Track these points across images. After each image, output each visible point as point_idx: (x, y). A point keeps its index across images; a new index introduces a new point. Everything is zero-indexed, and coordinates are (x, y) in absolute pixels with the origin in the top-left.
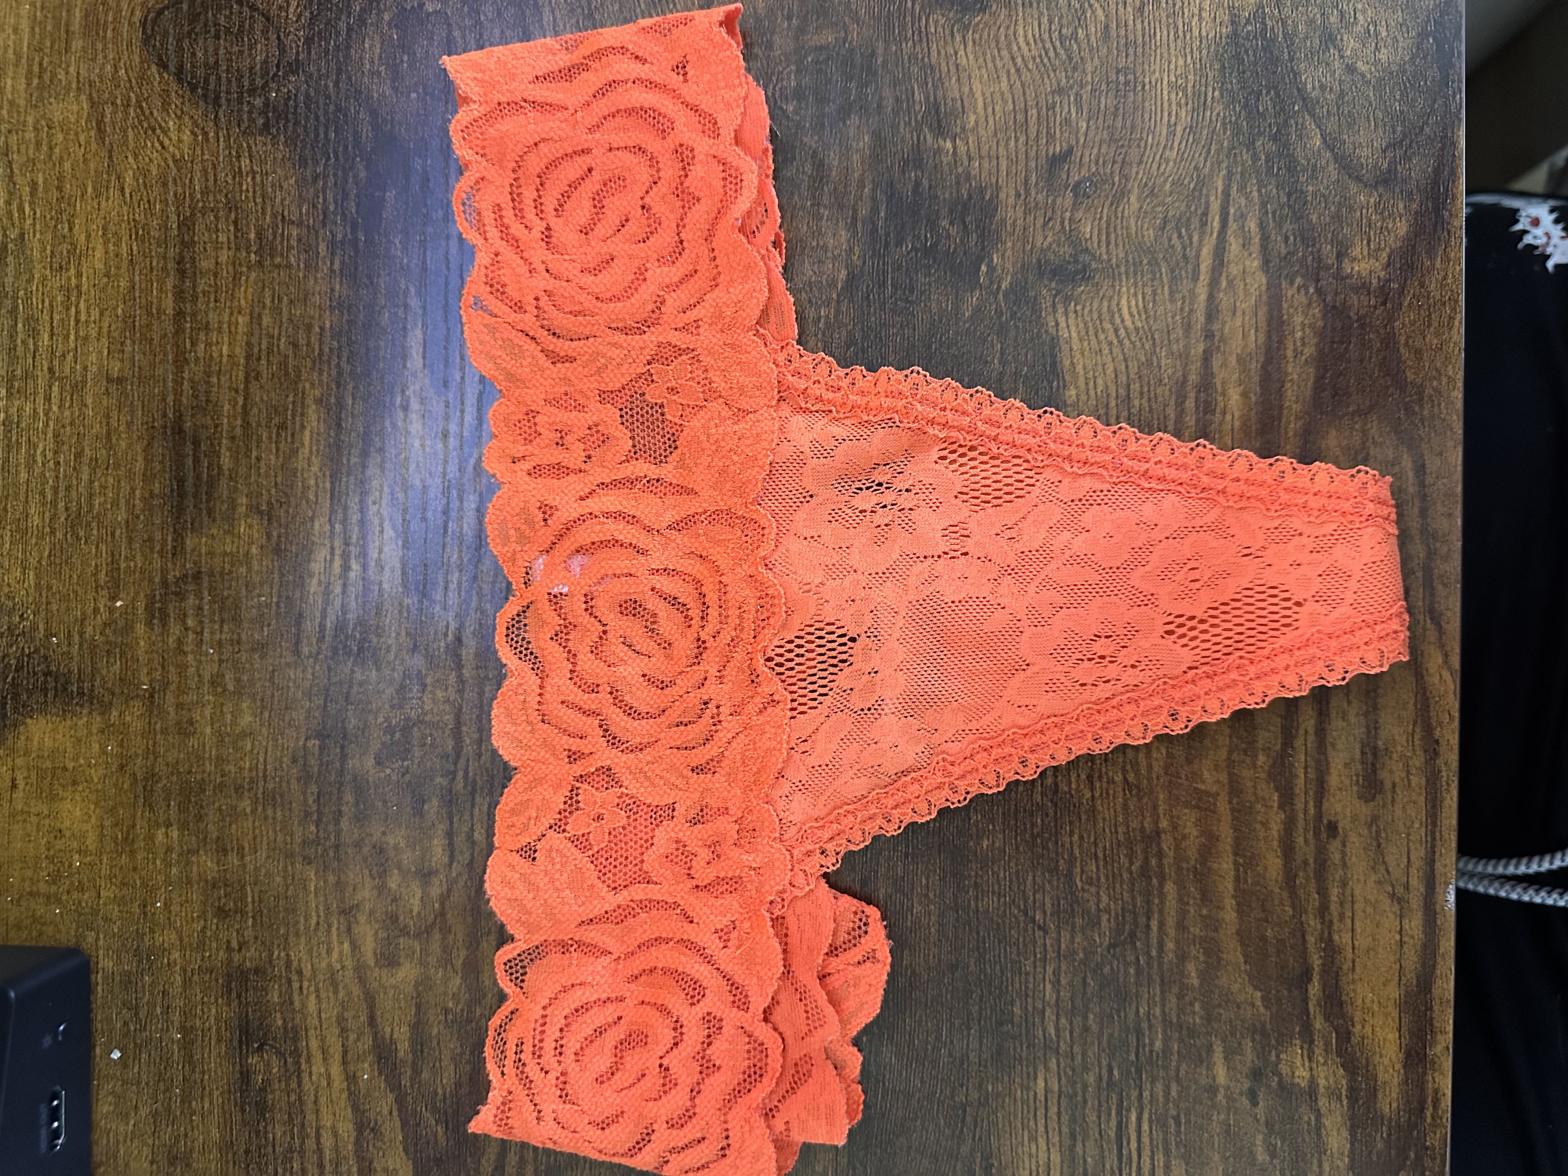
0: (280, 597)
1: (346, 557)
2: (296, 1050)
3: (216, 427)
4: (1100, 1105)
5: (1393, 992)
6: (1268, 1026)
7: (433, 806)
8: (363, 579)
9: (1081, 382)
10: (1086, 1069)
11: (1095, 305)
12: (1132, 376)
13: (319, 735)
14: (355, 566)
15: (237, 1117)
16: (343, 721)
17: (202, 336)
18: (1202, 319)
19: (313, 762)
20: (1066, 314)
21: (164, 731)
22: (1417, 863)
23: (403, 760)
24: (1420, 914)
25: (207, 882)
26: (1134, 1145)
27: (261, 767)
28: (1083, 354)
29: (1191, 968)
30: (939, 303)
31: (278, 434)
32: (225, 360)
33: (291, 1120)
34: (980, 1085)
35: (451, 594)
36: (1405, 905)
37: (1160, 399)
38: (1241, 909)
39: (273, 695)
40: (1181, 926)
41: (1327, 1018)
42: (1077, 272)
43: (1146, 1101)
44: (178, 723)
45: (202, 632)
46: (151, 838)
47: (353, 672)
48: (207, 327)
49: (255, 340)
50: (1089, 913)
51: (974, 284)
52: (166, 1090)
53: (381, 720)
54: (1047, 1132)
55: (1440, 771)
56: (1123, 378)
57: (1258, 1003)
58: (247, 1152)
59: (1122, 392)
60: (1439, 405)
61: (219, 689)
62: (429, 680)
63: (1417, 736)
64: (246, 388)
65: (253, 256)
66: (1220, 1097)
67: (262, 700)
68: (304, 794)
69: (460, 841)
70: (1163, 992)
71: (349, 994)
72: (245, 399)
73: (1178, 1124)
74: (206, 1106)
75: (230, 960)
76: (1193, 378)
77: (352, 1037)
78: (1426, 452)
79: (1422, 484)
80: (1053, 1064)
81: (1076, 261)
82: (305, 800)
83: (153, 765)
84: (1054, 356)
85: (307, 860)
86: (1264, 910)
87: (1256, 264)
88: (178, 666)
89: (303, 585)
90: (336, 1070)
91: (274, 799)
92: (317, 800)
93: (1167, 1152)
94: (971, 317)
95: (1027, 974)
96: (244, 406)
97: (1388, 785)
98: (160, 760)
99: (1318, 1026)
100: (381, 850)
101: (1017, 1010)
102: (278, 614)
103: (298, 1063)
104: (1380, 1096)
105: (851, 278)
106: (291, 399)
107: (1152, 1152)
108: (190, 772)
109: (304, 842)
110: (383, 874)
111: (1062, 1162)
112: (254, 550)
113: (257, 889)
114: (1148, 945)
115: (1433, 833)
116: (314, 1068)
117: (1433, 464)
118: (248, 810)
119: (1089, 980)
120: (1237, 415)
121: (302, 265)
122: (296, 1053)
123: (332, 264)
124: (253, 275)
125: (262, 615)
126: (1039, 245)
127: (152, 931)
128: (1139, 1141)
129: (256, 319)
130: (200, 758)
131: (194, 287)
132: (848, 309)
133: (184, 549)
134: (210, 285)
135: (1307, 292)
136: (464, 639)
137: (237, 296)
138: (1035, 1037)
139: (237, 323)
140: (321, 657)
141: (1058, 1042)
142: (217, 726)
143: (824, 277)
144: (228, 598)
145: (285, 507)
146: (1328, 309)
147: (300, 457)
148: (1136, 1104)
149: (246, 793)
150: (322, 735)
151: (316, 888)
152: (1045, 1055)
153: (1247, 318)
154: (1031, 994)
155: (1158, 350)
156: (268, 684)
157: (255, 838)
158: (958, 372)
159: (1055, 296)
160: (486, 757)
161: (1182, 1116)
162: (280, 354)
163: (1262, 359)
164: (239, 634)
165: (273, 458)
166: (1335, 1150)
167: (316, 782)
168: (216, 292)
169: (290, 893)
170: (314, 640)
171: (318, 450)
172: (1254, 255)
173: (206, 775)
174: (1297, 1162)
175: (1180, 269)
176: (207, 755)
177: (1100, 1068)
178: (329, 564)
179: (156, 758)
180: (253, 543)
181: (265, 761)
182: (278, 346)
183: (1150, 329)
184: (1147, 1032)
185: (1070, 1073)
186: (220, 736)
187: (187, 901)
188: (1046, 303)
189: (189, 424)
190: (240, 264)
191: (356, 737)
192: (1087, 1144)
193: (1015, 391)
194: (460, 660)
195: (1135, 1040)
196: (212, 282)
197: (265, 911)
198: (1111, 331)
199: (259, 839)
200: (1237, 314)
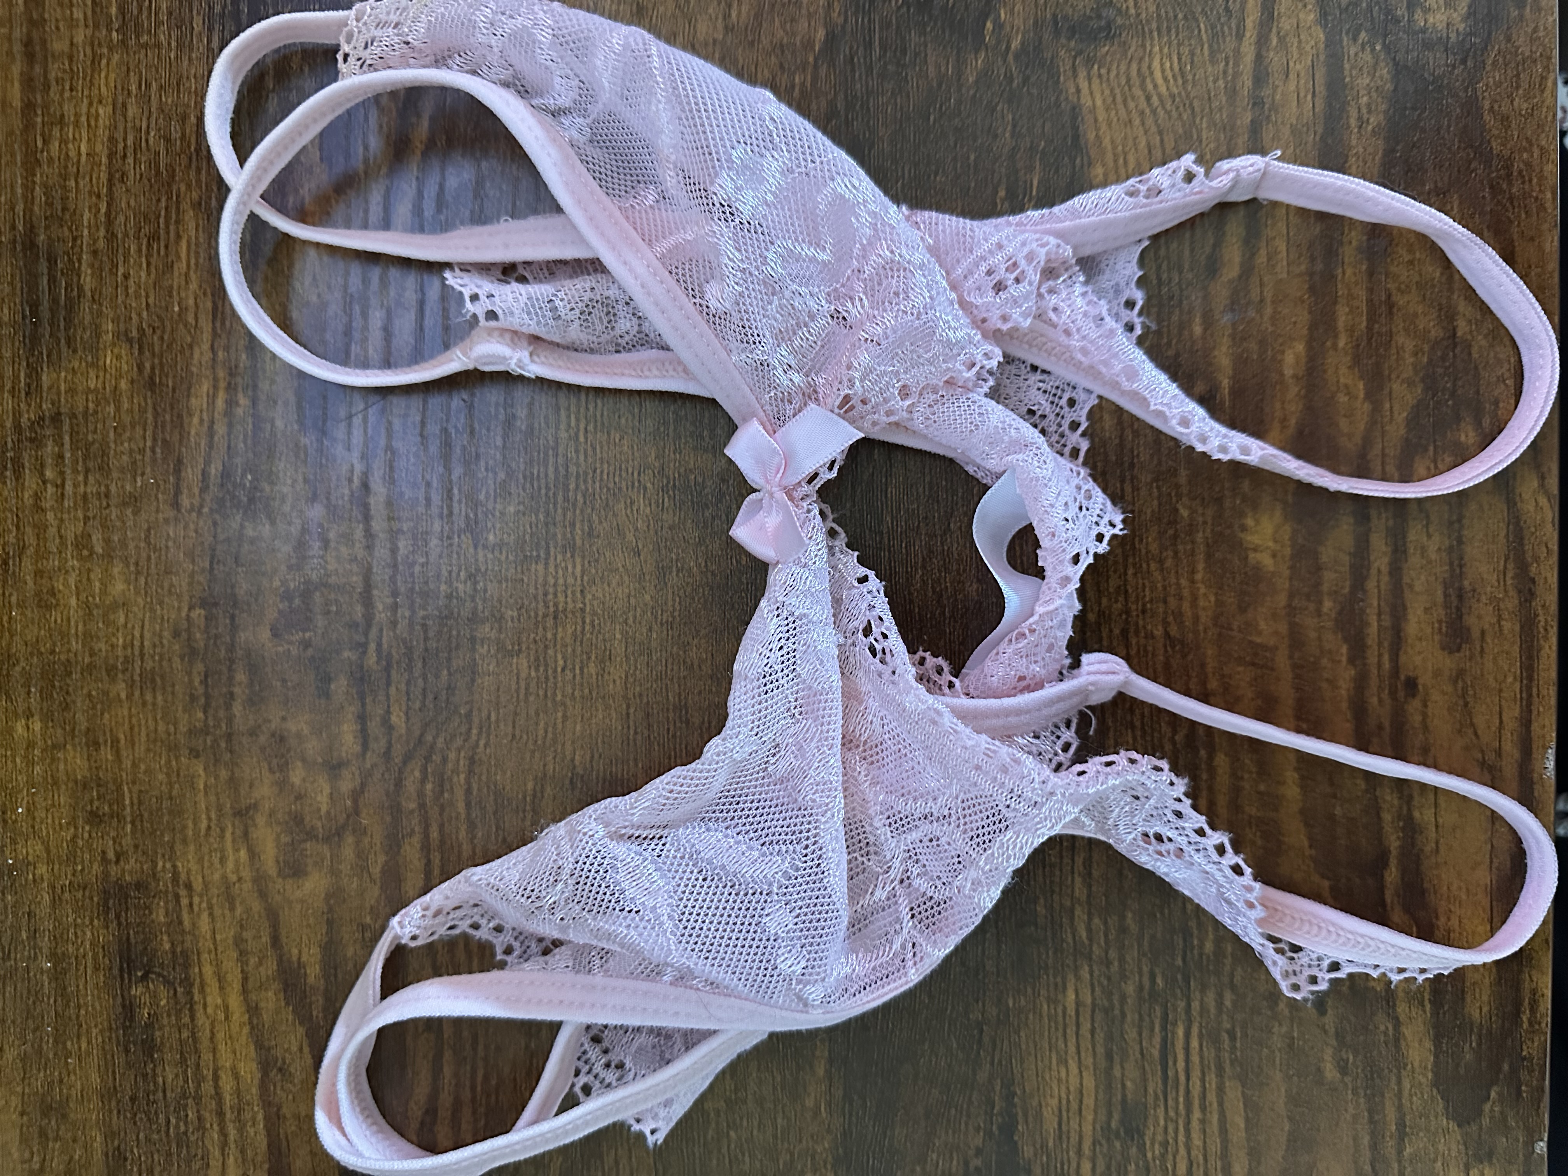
0: (155, 440)
1: (231, 388)
2: (187, 978)
3: (75, 239)
4: (1141, 1019)
5: (1484, 877)
7: (340, 686)
8: (253, 415)
9: (1109, 157)
10: (1124, 977)
11: (1123, 67)
13: (204, 603)
14: (243, 400)
15: (120, 1059)
16: (233, 587)
17: (56, 132)
18: (1249, 83)
19: (198, 635)
20: (1090, 79)
21: (21, 605)
22: (1510, 724)
23: (304, 630)
24: (1515, 785)
25: (76, 782)
26: (1181, 1064)
27: (137, 643)
28: (1109, 125)
30: (938, 66)
31: (149, 245)
32: (84, 158)
33: (183, 1061)
34: (999, 1000)
35: (355, 432)
36: (1498, 774)
38: (1305, 783)
39: (149, 558)
40: (1235, 806)
41: (1406, 911)
42: (1100, 29)
43: (1195, 1013)
44: (38, 594)
45: (63, 485)
46: (8, 731)
48: (61, 121)
49: (119, 136)
51: (979, 43)
52: (36, 1029)
53: (276, 583)
54: (1079, 1053)
55: (1536, 615)
56: (1158, 154)
57: (1326, 893)
58: (133, 1099)
60: (1530, 181)
61: (85, 553)
62: (332, 535)
63: (1510, 574)
64: (110, 190)
65: (114, 34)
66: (1282, 1006)
67: (137, 564)
68: (189, 674)
69: (374, 726)
71: (248, 910)
72: (109, 205)
73: (1233, 1038)
74: (84, 1046)
75: (106, 874)
77: (253, 961)
78: (1515, 237)
80: (1085, 973)
81: (1099, 17)
82: (191, 681)
84: (1076, 128)
85: (195, 753)
86: (1332, 784)
87: (1312, 16)
88: (35, 526)
89: (182, 426)
90: (235, 1002)
91: (153, 681)
92: (204, 682)
93: (1220, 1072)
94: (977, 82)
95: (1053, 866)
96: (108, 214)
97: (1476, 634)
98: (17, 638)
100: (280, 739)
101: (1041, 910)
102: (154, 460)
103: (189, 993)
104: (1468, 998)
105: (831, 39)
106: (163, 204)
107: (1203, 1074)
108: (53, 652)
109: (190, 731)
110: (284, 767)
111: (1097, 1087)
112: (123, 385)
113: (135, 789)
115: (1529, 688)
116: (209, 999)
117: (1524, 251)
118: (123, 695)
119: (1127, 872)
121: (173, 44)
122: (188, 983)
123: (209, 41)
124: (116, 57)
125: (134, 463)
127: (14, 841)
128: (1187, 1060)
129: (120, 109)
130: (64, 636)
131: (46, 74)
132: (828, 75)
133: (39, 386)
134: (64, 71)
135: (1373, 50)
136: (372, 485)
137: (96, 82)
138: (1063, 940)
139: (98, 115)
140: (206, 510)
141: (1091, 946)
142: (83, 596)
143: (798, 39)
144: (93, 443)
145: (159, 332)
146: (1398, 69)
147: (176, 273)
148: (1183, 1016)
149: (120, 675)
150: (208, 603)
151: (206, 786)
152: (1075, 961)
153: (1302, 82)
154: (1057, 889)
155: (1198, 121)
156: (142, 545)
157: (132, 728)
158: (962, 147)
159: (1075, 58)
160: (402, 625)
161: (1238, 1030)
162: (148, 150)
163: (1320, 130)
164: (107, 486)
165: (143, 274)
166: (1416, 1064)
167: (203, 660)
168: (72, 79)
169: (175, 793)
170: (196, 491)
171: (197, 264)
172: (1310, 7)
173: (71, 655)
174: (1372, 1079)
175: (1222, 25)
176: (73, 631)
177: (1141, 974)
178: (212, 399)
179: (12, 636)
180: (121, 376)
181: (142, 637)
182: (147, 141)
183: (1188, 96)
184: (1196, 932)
185: (1105, 982)
186: (88, 609)
187: (53, 805)
188: (1064, 66)
189: (42, 237)
190: (100, 44)
191: (249, 605)
192: (1126, 1065)
193: (1031, 169)
194: (368, 510)
195: (1181, 942)
196: (67, 66)
197: (146, 815)
198: (1143, 98)
199: (136, 729)
200: (1291, 76)
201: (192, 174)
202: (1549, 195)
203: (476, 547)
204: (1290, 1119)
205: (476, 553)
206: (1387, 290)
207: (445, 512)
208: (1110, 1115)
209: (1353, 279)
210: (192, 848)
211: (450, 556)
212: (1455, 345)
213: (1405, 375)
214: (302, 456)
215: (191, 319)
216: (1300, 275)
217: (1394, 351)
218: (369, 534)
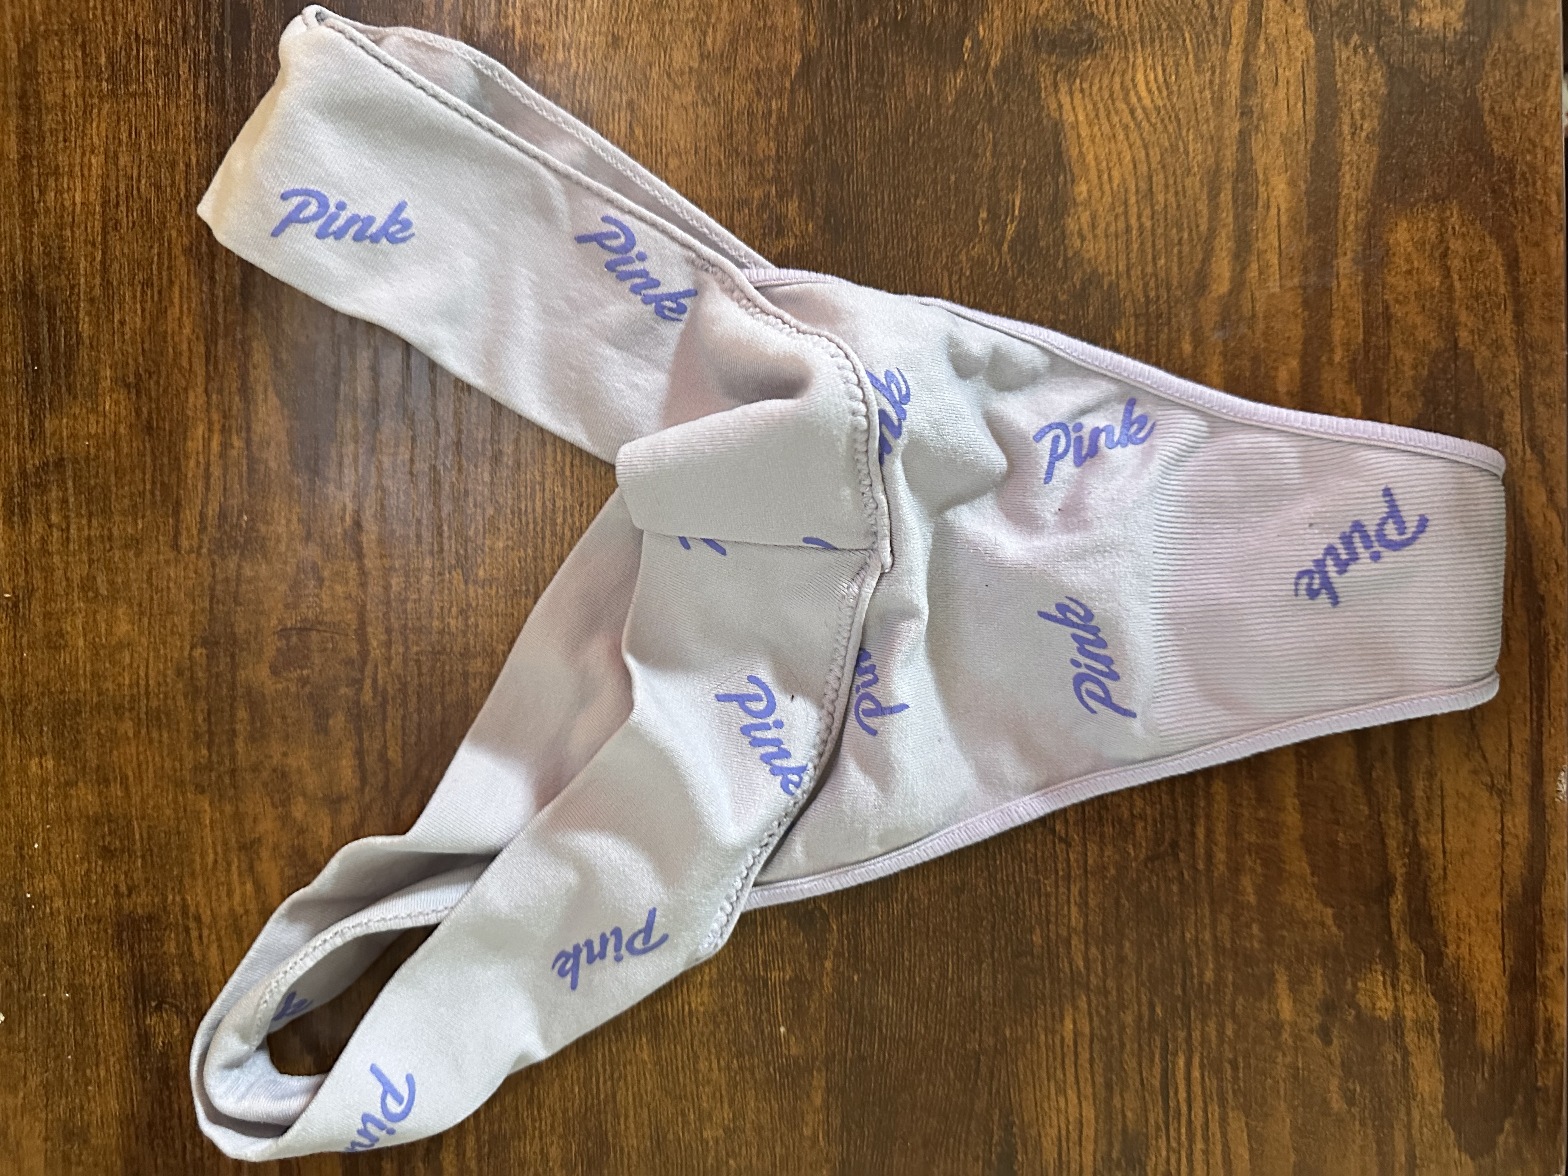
0: (154, 483)
1: (225, 430)
2: (199, 1008)
3: (72, 288)
4: (1140, 1048)
5: (1494, 903)
6: (1342, 949)
7: (338, 722)
8: (247, 457)
9: (1093, 174)
10: (1122, 1007)
11: (1106, 82)
12: (1153, 166)
13: (205, 643)
14: (237, 442)
15: (137, 1087)
16: (232, 626)
17: (52, 183)
18: (1236, 93)
19: (200, 674)
20: (1071, 93)
21: (31, 646)
22: (1520, 747)
23: (302, 668)
24: (1525, 809)
25: (88, 818)
26: (1182, 1095)
27: (142, 683)
28: (1093, 142)
29: (1247, 883)
30: (916, 86)
31: (143, 292)
32: (78, 209)
34: (996, 1030)
35: (346, 471)
36: (1507, 799)
37: (1190, 192)
38: (1306, 809)
39: (152, 599)
40: (1234, 834)
41: (1413, 938)
42: (1082, 43)
43: (1196, 1042)
44: (47, 635)
45: (68, 529)
46: (23, 769)
47: (239, 566)
48: (56, 173)
49: (111, 184)
50: (1120, 821)
51: (958, 62)
52: (57, 1057)
53: (274, 622)
54: (1077, 1082)
55: (1547, 634)
56: (1143, 168)
57: (1330, 922)
58: (150, 1125)
59: (1143, 186)
60: (1534, 184)
61: (91, 594)
62: (326, 574)
63: (1518, 592)
64: (104, 238)
65: (104, 84)
66: (1285, 1036)
67: (140, 605)
68: (193, 711)
69: (371, 760)
70: (1213, 912)
72: (104, 253)
74: (103, 1073)
75: (119, 908)
76: (1229, 165)
78: (1519, 241)
79: (1515, 282)
80: (1083, 1004)
81: (1080, 30)
82: (195, 719)
83: (22, 685)
84: (1058, 145)
85: (200, 789)
86: (1334, 810)
87: (1301, 21)
88: (43, 569)
89: (179, 469)
91: (159, 719)
92: (208, 719)
93: (1223, 1103)
94: (956, 102)
95: (1048, 895)
96: (103, 262)
98: (29, 679)
99: (1402, 947)
100: (282, 774)
101: (1037, 939)
102: (154, 503)
104: (1480, 1028)
105: (807, 63)
106: (156, 250)
107: (1205, 1103)
108: (63, 692)
109: (195, 768)
110: (285, 802)
111: (1096, 1117)
112: (122, 430)
113: (144, 824)
114: (1193, 856)
115: (1539, 710)
117: (1529, 257)
118: (131, 734)
119: (1124, 901)
120: (1283, 210)
121: (161, 92)
122: (199, 1012)
123: (195, 88)
124: (106, 107)
125: (135, 506)
126: (1033, 12)
127: (31, 876)
128: (1189, 1090)
129: (111, 158)
130: (73, 675)
131: (40, 127)
132: (805, 99)
133: (42, 432)
134: (58, 123)
135: (1366, 52)
136: (364, 524)
137: (88, 132)
138: (1059, 970)
139: (91, 165)
140: (204, 551)
141: (1088, 976)
142: (90, 636)
143: (774, 63)
144: (95, 487)
145: (155, 377)
146: (1393, 73)
147: (170, 318)
148: (1184, 1046)
149: (127, 714)
150: (209, 642)
151: (212, 821)
152: (1073, 991)
153: (1292, 89)
154: (1053, 919)
155: (1184, 133)
156: (145, 586)
157: (139, 766)
158: (942, 169)
159: (1056, 73)
160: (396, 662)
161: (1240, 1059)
162: (140, 198)
163: (1312, 138)
164: (110, 529)
165: (138, 320)
166: (1426, 1096)
167: (206, 698)
168: (65, 129)
169: (182, 828)
170: (195, 532)
171: (189, 309)
172: (1298, 11)
173: (81, 695)
174: (1381, 1110)
175: (1207, 33)
176: (81, 672)
177: (1139, 1005)
178: (207, 442)
179: (24, 677)
180: (120, 422)
181: (147, 675)
182: (138, 189)
183: (1173, 108)
184: (1195, 960)
185: (1104, 1012)
186: (94, 648)
187: (67, 841)
188: (1045, 82)
189: (41, 287)
190: (91, 96)
191: (248, 643)
192: (1126, 1096)
193: (1013, 189)
194: (362, 548)
195: (1180, 971)
196: (60, 118)
197: (156, 850)
198: (1127, 111)
199: (144, 767)
200: (1280, 84)
201: (183, 218)
202: (1554, 198)
203: (466, 583)
204: (1296, 1150)
205: (467, 590)
206: (1384, 301)
207: (436, 548)
208: (1110, 1144)
209: (1349, 291)
210: (200, 882)
211: (441, 592)
212: (1456, 357)
213: (1404, 389)
214: (296, 496)
215: (185, 363)
216: (1292, 289)
217: (1392, 364)
218: (362, 572)
